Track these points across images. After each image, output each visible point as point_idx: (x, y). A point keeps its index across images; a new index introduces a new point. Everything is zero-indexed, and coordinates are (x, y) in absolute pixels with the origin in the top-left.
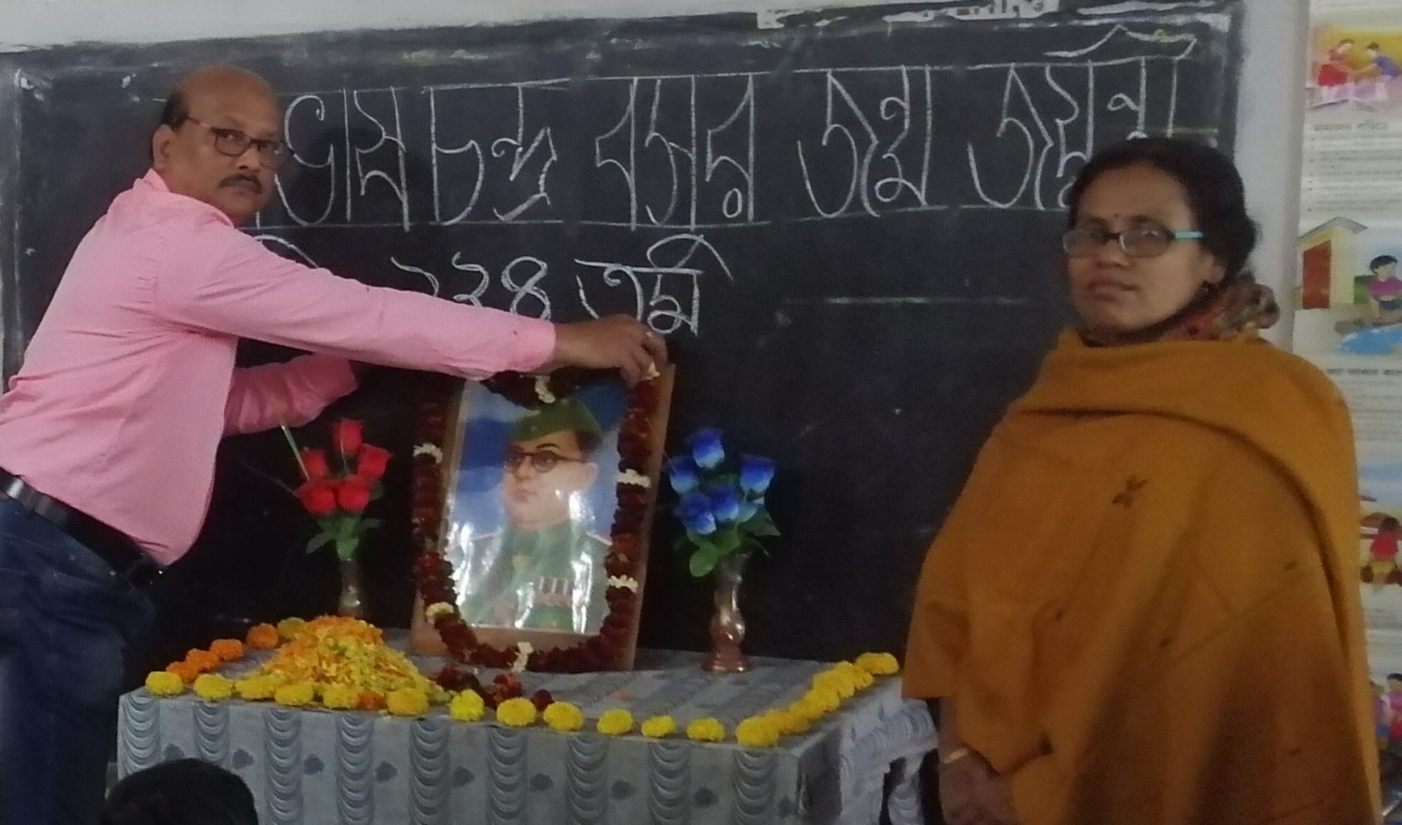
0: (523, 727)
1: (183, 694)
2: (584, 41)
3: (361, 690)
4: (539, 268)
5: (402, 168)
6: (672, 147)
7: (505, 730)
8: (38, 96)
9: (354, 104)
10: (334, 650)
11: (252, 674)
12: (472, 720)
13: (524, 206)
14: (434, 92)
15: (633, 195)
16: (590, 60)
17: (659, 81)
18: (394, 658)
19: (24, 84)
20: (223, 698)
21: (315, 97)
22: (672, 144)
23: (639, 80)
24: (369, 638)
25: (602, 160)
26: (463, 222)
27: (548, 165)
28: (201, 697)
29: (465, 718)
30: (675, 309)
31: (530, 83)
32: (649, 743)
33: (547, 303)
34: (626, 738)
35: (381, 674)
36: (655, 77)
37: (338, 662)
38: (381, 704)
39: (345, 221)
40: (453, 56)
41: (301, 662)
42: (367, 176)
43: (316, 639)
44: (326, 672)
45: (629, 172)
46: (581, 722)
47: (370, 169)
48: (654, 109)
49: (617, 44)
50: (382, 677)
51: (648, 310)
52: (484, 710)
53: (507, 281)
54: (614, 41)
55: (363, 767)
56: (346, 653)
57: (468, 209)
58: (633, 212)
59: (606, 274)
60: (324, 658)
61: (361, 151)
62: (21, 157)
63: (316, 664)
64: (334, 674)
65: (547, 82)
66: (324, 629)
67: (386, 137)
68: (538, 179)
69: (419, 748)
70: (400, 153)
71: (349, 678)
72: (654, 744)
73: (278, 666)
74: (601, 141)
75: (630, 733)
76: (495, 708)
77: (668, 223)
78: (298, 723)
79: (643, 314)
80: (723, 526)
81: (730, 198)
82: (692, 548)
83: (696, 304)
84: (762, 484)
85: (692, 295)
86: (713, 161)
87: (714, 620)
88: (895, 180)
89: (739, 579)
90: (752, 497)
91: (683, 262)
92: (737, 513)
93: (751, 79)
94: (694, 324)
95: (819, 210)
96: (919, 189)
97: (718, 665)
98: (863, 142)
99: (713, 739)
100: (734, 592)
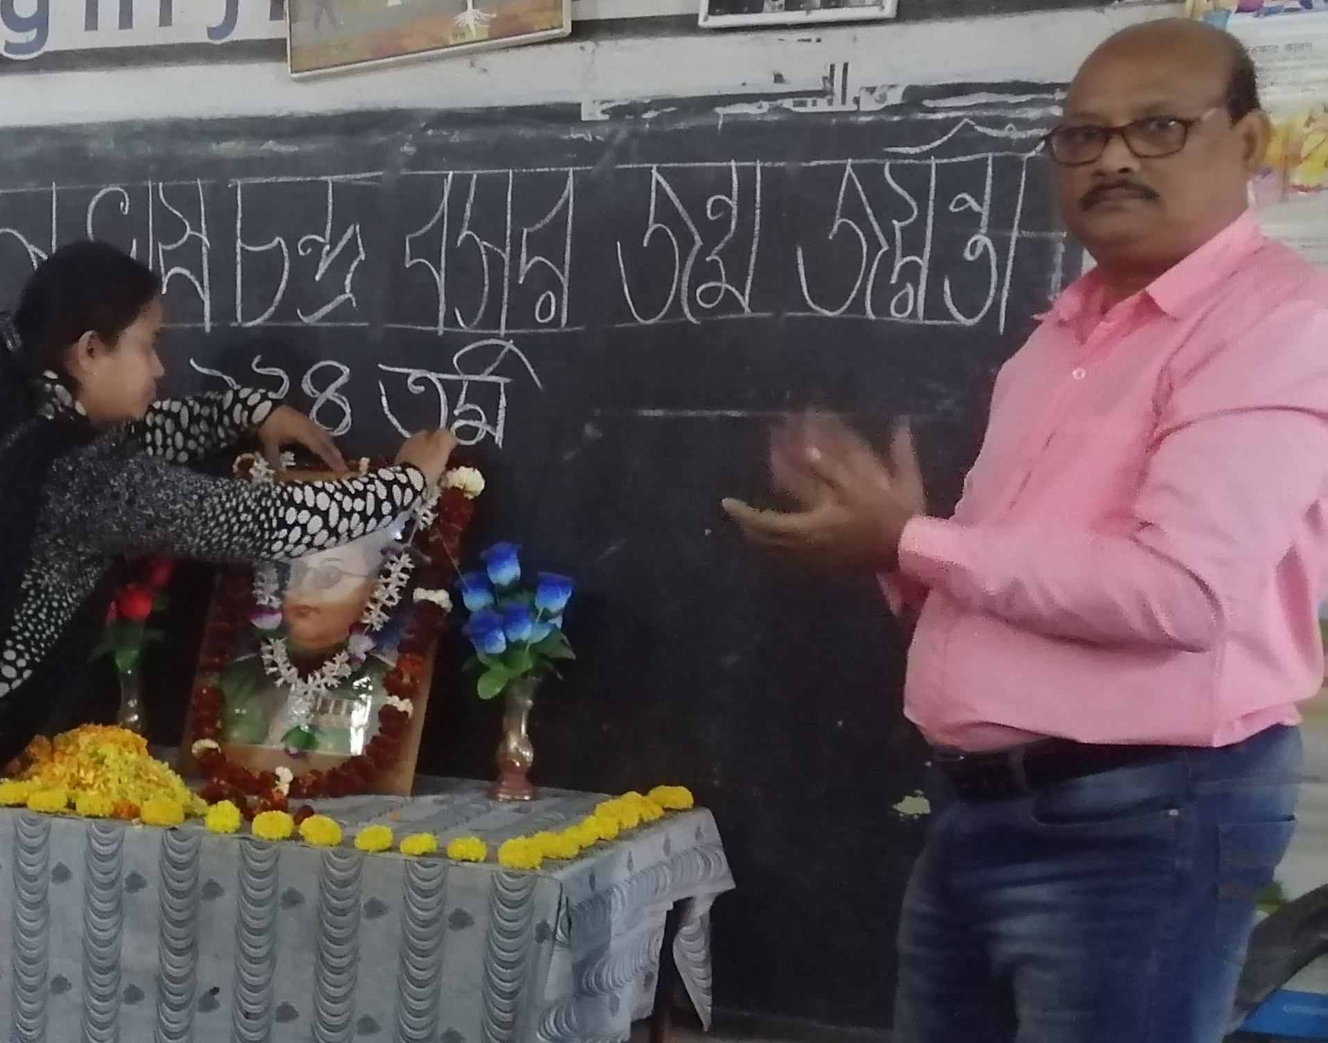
0: (278, 840)
2: (399, 133)
3: (116, 797)
4: (341, 373)
5: (205, 265)
6: (485, 247)
7: (259, 843)
9: (159, 197)
10: (94, 757)
12: (226, 832)
13: (328, 308)
14: (241, 185)
15: (442, 298)
16: (404, 153)
17: (475, 176)
18: (156, 768)
21: (120, 189)
22: (485, 243)
23: (454, 175)
24: (132, 746)
25: (411, 260)
26: (264, 323)
27: (356, 263)
29: (220, 830)
30: (480, 419)
31: (342, 177)
32: (406, 861)
33: (348, 410)
34: (384, 855)
35: (138, 782)
36: (471, 172)
37: (97, 770)
38: (135, 813)
40: (263, 147)
41: (60, 770)
42: (169, 274)
44: (84, 779)
45: (439, 274)
47: (173, 267)
48: (468, 206)
49: (434, 136)
50: (140, 786)
51: (452, 419)
52: (240, 822)
53: (307, 386)
54: (430, 132)
55: (113, 876)
56: (106, 761)
57: (272, 309)
58: (441, 315)
59: (410, 380)
60: (83, 765)
61: (164, 247)
63: (74, 770)
64: (91, 782)
65: (359, 176)
66: (88, 737)
67: (192, 233)
68: (345, 279)
69: (169, 859)
70: (204, 250)
71: (106, 786)
72: (411, 862)
73: (37, 774)
74: (411, 239)
77: (476, 328)
78: (47, 830)
79: (447, 423)
80: (513, 647)
81: (543, 302)
82: (482, 669)
83: (502, 414)
84: (558, 603)
85: (498, 404)
86: (527, 262)
87: (501, 747)
88: (718, 284)
89: (530, 702)
90: (546, 617)
91: (491, 369)
92: (529, 633)
93: (571, 174)
94: (499, 436)
95: (636, 316)
96: (743, 294)
97: (504, 793)
98: (686, 243)
99: (473, 859)
100: (524, 716)
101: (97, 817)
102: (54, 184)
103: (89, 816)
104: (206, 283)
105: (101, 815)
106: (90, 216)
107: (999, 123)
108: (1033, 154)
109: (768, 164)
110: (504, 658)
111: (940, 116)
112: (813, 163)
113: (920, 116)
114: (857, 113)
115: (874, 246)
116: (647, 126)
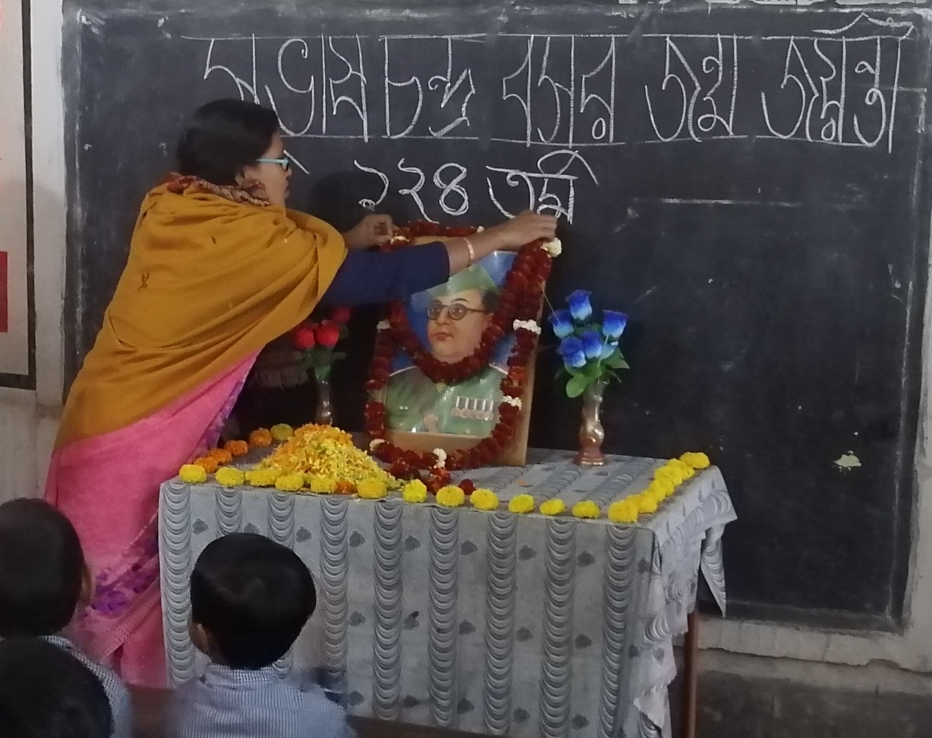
0: (455, 506)
1: (207, 481)
2: (496, 7)
3: (338, 479)
4: (461, 172)
5: (363, 95)
6: (557, 87)
7: (442, 509)
8: (94, 30)
9: (329, 47)
10: (318, 449)
11: (258, 467)
12: (419, 502)
13: (452, 126)
14: (387, 40)
15: (529, 121)
16: (500, 21)
17: (549, 39)
18: (360, 455)
19: (84, 19)
20: (237, 485)
21: (301, 40)
22: (557, 84)
23: (535, 37)
24: (342, 440)
25: (507, 95)
26: (406, 137)
27: (469, 96)
28: (222, 485)
29: (414, 500)
30: (557, 205)
31: (458, 36)
32: (547, 519)
33: (466, 198)
34: (530, 516)
35: (351, 467)
36: (546, 36)
37: (321, 459)
38: (353, 490)
39: (321, 133)
40: (402, 14)
41: (293, 458)
42: (338, 101)
43: (303, 441)
44: (313, 466)
45: (526, 104)
46: (497, 504)
47: (340, 96)
48: (545, 58)
49: (521, 10)
50: (352, 470)
51: (537, 204)
52: (427, 494)
53: (437, 181)
54: (517, 8)
55: (340, 535)
56: (327, 452)
57: (411, 127)
58: (529, 132)
59: (508, 177)
60: (310, 456)
61: (334, 82)
62: (81, 75)
63: (305, 459)
64: (318, 467)
65: (469, 36)
66: (309, 433)
67: (352, 72)
68: (461, 107)
69: (381, 523)
70: (362, 84)
71: (329, 470)
72: (550, 520)
73: (276, 461)
74: (506, 81)
75: (532, 512)
76: (435, 494)
77: (552, 142)
78: (292, 504)
79: (534, 207)
80: (590, 361)
81: (597, 126)
82: (567, 377)
83: (571, 201)
84: (618, 331)
85: (569, 194)
86: (586, 98)
87: (582, 428)
88: (712, 116)
89: (601, 399)
90: (611, 340)
91: (563, 170)
92: (601, 352)
93: (613, 39)
94: (570, 215)
95: (659, 136)
96: (728, 123)
97: (585, 461)
98: (691, 88)
99: (590, 516)
100: (596, 409)
101: (326, 493)
102: (253, 35)
103: (321, 493)
104: (364, 107)
105: (329, 492)
106: (280, 58)
107: (883, 17)
108: (904, 37)
109: (741, 37)
110: (584, 370)
111: (847, 11)
112: (770, 38)
113: (835, 10)
114: (796, 6)
115: (810, 94)
116: (662, 9)
